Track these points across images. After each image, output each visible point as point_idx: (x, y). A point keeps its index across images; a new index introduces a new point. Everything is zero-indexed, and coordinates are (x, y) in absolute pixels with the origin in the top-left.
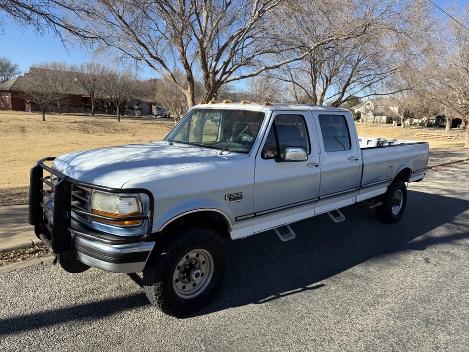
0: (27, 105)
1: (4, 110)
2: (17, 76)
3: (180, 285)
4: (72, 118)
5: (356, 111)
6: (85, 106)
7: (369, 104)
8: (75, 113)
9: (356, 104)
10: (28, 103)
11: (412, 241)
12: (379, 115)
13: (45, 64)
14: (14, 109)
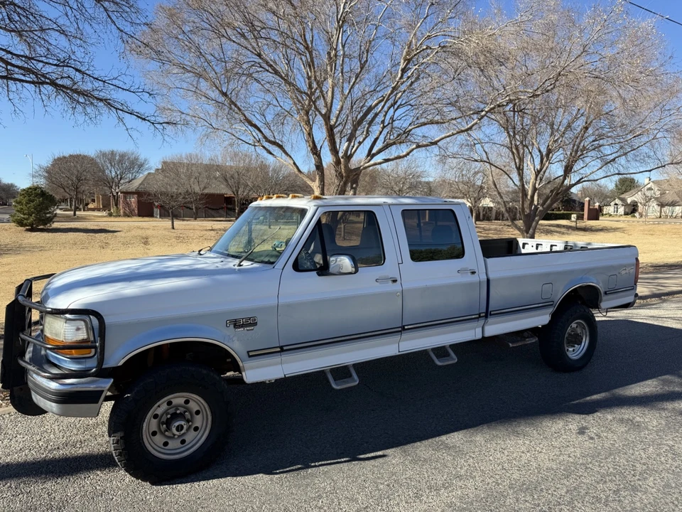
0: (155, 210)
1: (129, 216)
2: (146, 173)
3: (159, 439)
4: (208, 224)
5: (629, 201)
6: (228, 209)
7: (650, 189)
8: (214, 217)
9: (630, 189)
10: (157, 207)
11: (581, 401)
12: (670, 205)
13: (178, 156)
14: (140, 215)
